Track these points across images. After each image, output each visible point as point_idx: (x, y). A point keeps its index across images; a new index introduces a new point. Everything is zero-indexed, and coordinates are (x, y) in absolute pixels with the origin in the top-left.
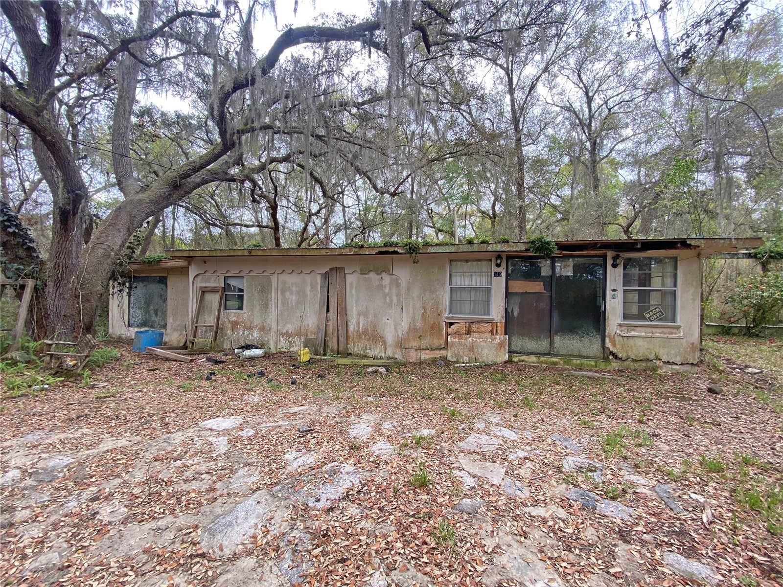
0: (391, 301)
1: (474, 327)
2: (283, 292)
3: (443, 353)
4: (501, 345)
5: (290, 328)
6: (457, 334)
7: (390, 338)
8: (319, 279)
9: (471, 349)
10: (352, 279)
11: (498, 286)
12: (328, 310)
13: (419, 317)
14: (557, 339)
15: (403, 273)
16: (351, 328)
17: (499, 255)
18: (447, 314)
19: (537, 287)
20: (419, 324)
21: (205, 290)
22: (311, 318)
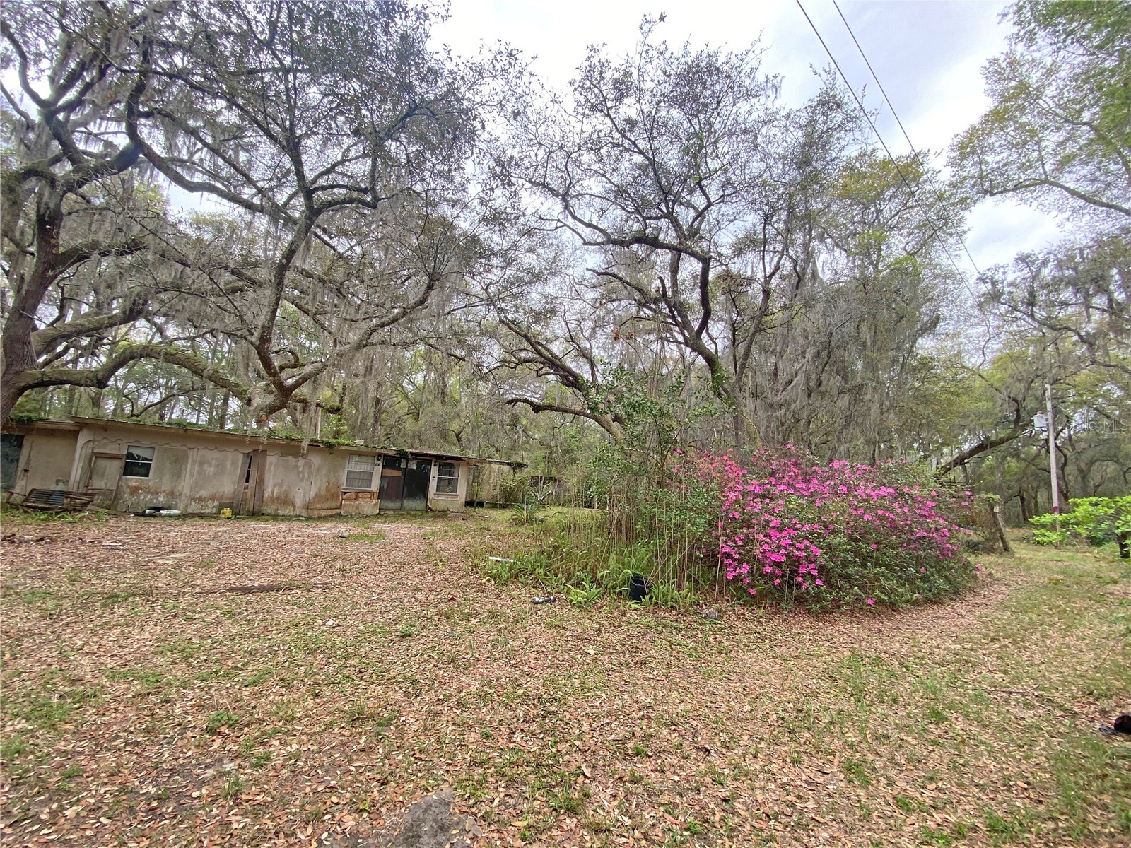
0: (303, 477)
1: (360, 495)
2: (201, 464)
3: (338, 511)
4: (375, 505)
5: (204, 493)
6: (349, 499)
7: (299, 502)
8: (241, 457)
9: (357, 508)
10: (272, 459)
11: (378, 471)
12: (247, 480)
13: (323, 488)
14: (405, 501)
15: (318, 460)
16: (266, 495)
17: (380, 455)
18: (344, 487)
19: (397, 473)
20: (323, 493)
21: (100, 456)
22: (228, 486)
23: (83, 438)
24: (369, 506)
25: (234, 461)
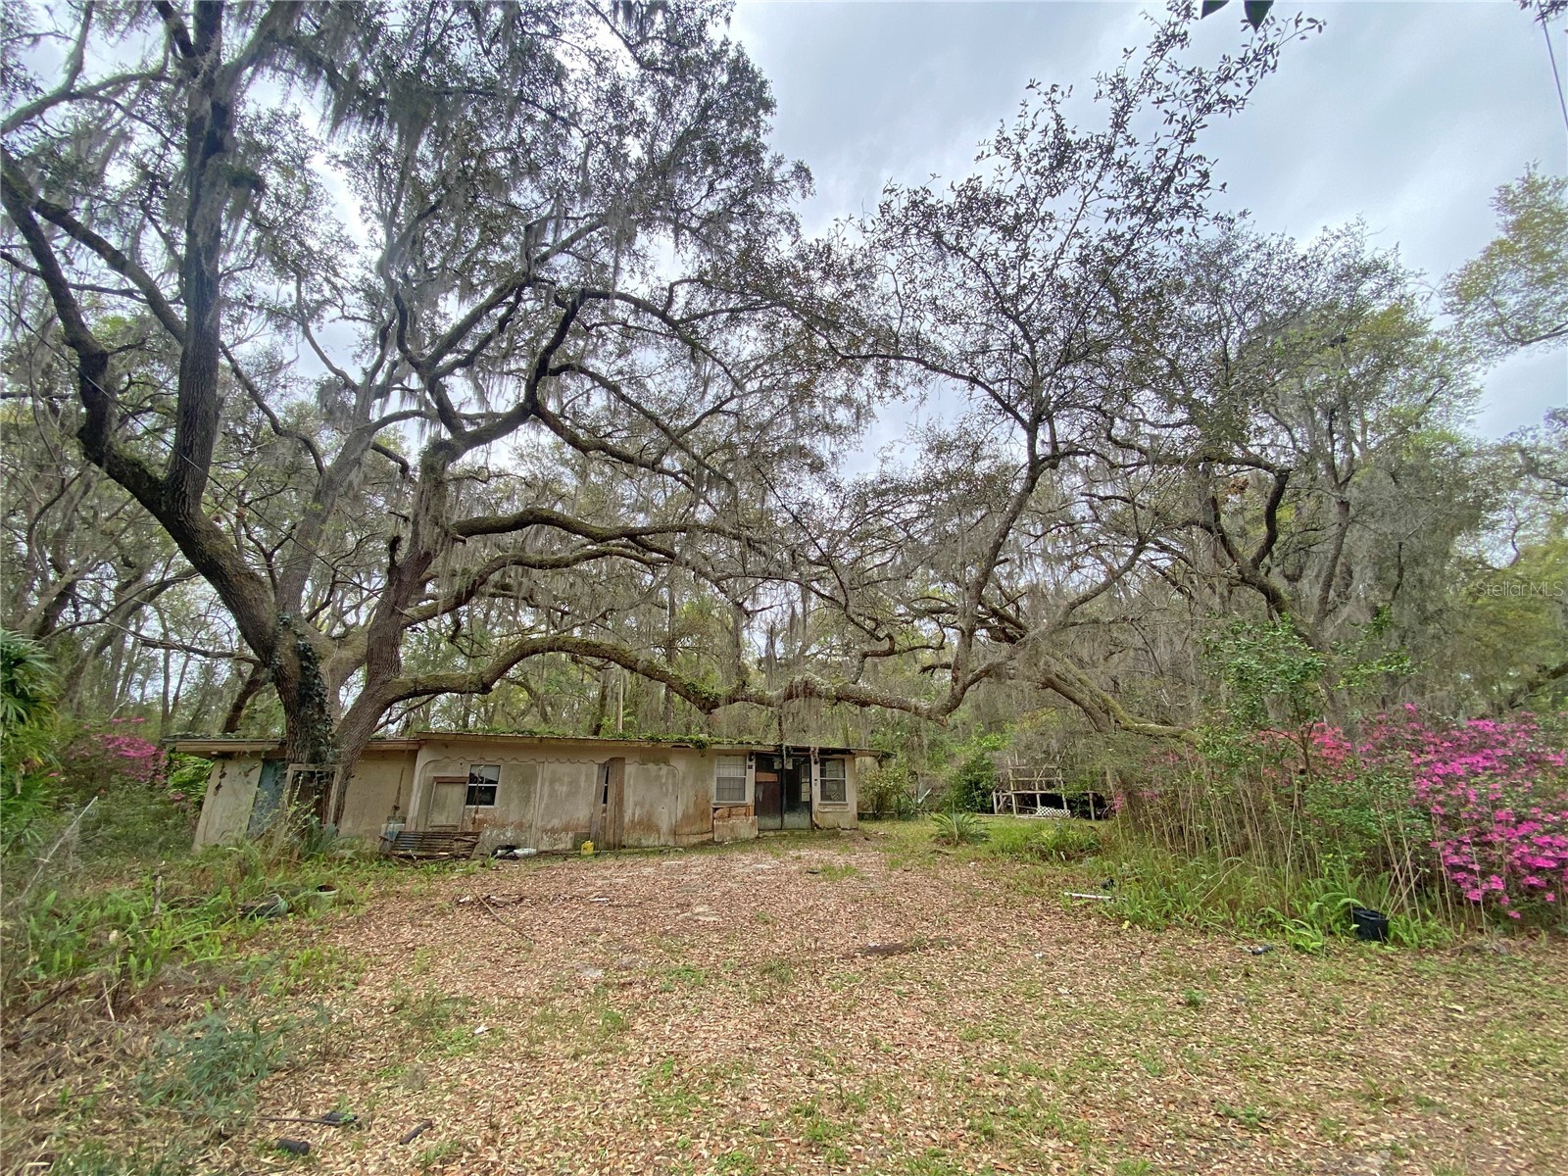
0: (667, 790)
1: (734, 811)
2: (552, 782)
3: (710, 835)
4: (753, 824)
5: (556, 823)
6: (721, 818)
7: (665, 827)
8: (596, 768)
9: (732, 830)
10: (631, 769)
11: (751, 774)
12: (605, 801)
13: (691, 805)
14: (786, 816)
15: (680, 765)
16: (627, 820)
17: (751, 753)
18: (714, 801)
19: (771, 777)
20: (691, 811)
21: (441, 781)
22: (583, 810)
23: (423, 758)
24: (746, 825)
25: (587, 774)
